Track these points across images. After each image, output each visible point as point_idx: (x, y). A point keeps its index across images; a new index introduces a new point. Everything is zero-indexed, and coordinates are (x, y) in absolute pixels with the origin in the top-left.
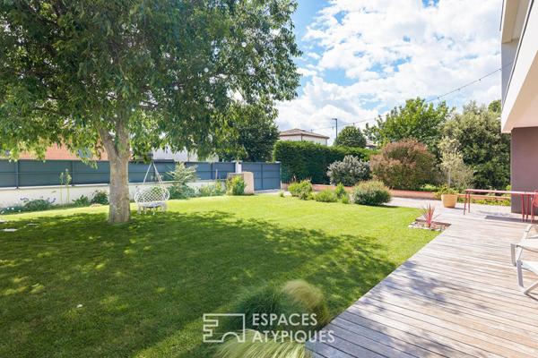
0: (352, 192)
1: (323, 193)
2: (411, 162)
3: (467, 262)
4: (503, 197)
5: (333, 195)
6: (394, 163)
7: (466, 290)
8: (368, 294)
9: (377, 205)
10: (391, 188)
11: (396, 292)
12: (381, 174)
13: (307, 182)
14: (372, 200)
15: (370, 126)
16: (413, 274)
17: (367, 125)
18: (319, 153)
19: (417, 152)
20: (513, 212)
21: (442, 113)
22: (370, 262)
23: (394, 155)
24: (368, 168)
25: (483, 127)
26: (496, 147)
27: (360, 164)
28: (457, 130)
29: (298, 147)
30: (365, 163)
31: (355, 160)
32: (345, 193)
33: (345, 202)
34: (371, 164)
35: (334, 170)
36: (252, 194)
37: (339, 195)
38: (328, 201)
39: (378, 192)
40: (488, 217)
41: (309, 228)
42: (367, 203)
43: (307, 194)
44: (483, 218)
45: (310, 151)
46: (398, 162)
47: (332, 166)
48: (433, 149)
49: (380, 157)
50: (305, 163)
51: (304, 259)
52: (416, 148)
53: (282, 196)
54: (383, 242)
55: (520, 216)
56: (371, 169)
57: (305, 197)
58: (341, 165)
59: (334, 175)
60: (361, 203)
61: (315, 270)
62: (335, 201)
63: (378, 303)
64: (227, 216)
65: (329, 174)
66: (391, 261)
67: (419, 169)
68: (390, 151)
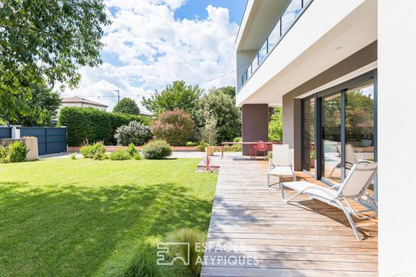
0: (142, 150)
1: (117, 153)
2: (181, 125)
3: (247, 190)
4: (233, 146)
5: (126, 154)
6: (169, 126)
7: (261, 209)
8: (210, 229)
9: (162, 159)
10: (171, 145)
11: (225, 222)
12: (160, 135)
13: (100, 144)
14: (158, 154)
15: (147, 99)
16: (225, 206)
17: (144, 98)
18: (105, 118)
19: (184, 119)
20: (244, 155)
21: (196, 93)
22: (190, 204)
23: (169, 121)
24: (149, 131)
25: (221, 103)
26: (227, 116)
27: (142, 127)
28: (206, 104)
29: (85, 113)
30: (147, 127)
31: (138, 124)
32: (136, 151)
33: (138, 159)
34: (152, 128)
35: (121, 133)
36: (38, 160)
37: (131, 153)
38: (122, 159)
39: (163, 149)
40: (234, 159)
41: (121, 184)
42: (155, 158)
43: (101, 154)
44: (232, 160)
45: (97, 117)
46: (172, 126)
47: (119, 130)
48: (193, 117)
49: (159, 122)
50: (93, 127)
51: (137, 214)
52: (184, 115)
53: (74, 158)
54: (187, 186)
55: (249, 157)
56: (152, 131)
57: (99, 157)
58: (127, 128)
59: (122, 137)
60: (150, 158)
61: (153, 221)
62: (129, 158)
63: (222, 235)
64: (18, 186)
65: (116, 136)
66: (202, 199)
67: (186, 131)
68: (166, 117)
